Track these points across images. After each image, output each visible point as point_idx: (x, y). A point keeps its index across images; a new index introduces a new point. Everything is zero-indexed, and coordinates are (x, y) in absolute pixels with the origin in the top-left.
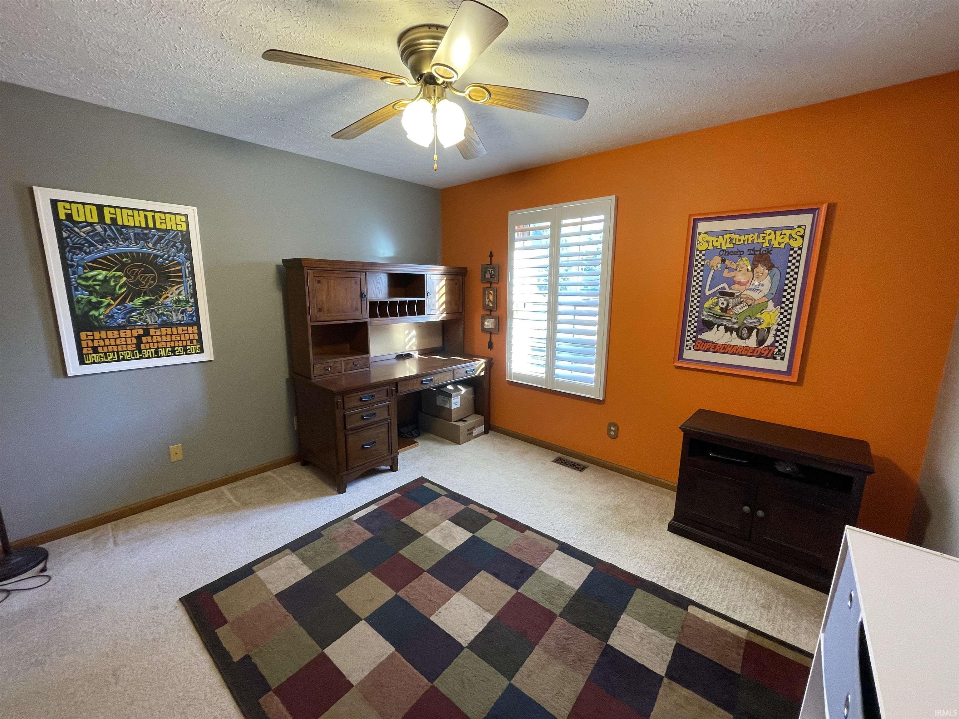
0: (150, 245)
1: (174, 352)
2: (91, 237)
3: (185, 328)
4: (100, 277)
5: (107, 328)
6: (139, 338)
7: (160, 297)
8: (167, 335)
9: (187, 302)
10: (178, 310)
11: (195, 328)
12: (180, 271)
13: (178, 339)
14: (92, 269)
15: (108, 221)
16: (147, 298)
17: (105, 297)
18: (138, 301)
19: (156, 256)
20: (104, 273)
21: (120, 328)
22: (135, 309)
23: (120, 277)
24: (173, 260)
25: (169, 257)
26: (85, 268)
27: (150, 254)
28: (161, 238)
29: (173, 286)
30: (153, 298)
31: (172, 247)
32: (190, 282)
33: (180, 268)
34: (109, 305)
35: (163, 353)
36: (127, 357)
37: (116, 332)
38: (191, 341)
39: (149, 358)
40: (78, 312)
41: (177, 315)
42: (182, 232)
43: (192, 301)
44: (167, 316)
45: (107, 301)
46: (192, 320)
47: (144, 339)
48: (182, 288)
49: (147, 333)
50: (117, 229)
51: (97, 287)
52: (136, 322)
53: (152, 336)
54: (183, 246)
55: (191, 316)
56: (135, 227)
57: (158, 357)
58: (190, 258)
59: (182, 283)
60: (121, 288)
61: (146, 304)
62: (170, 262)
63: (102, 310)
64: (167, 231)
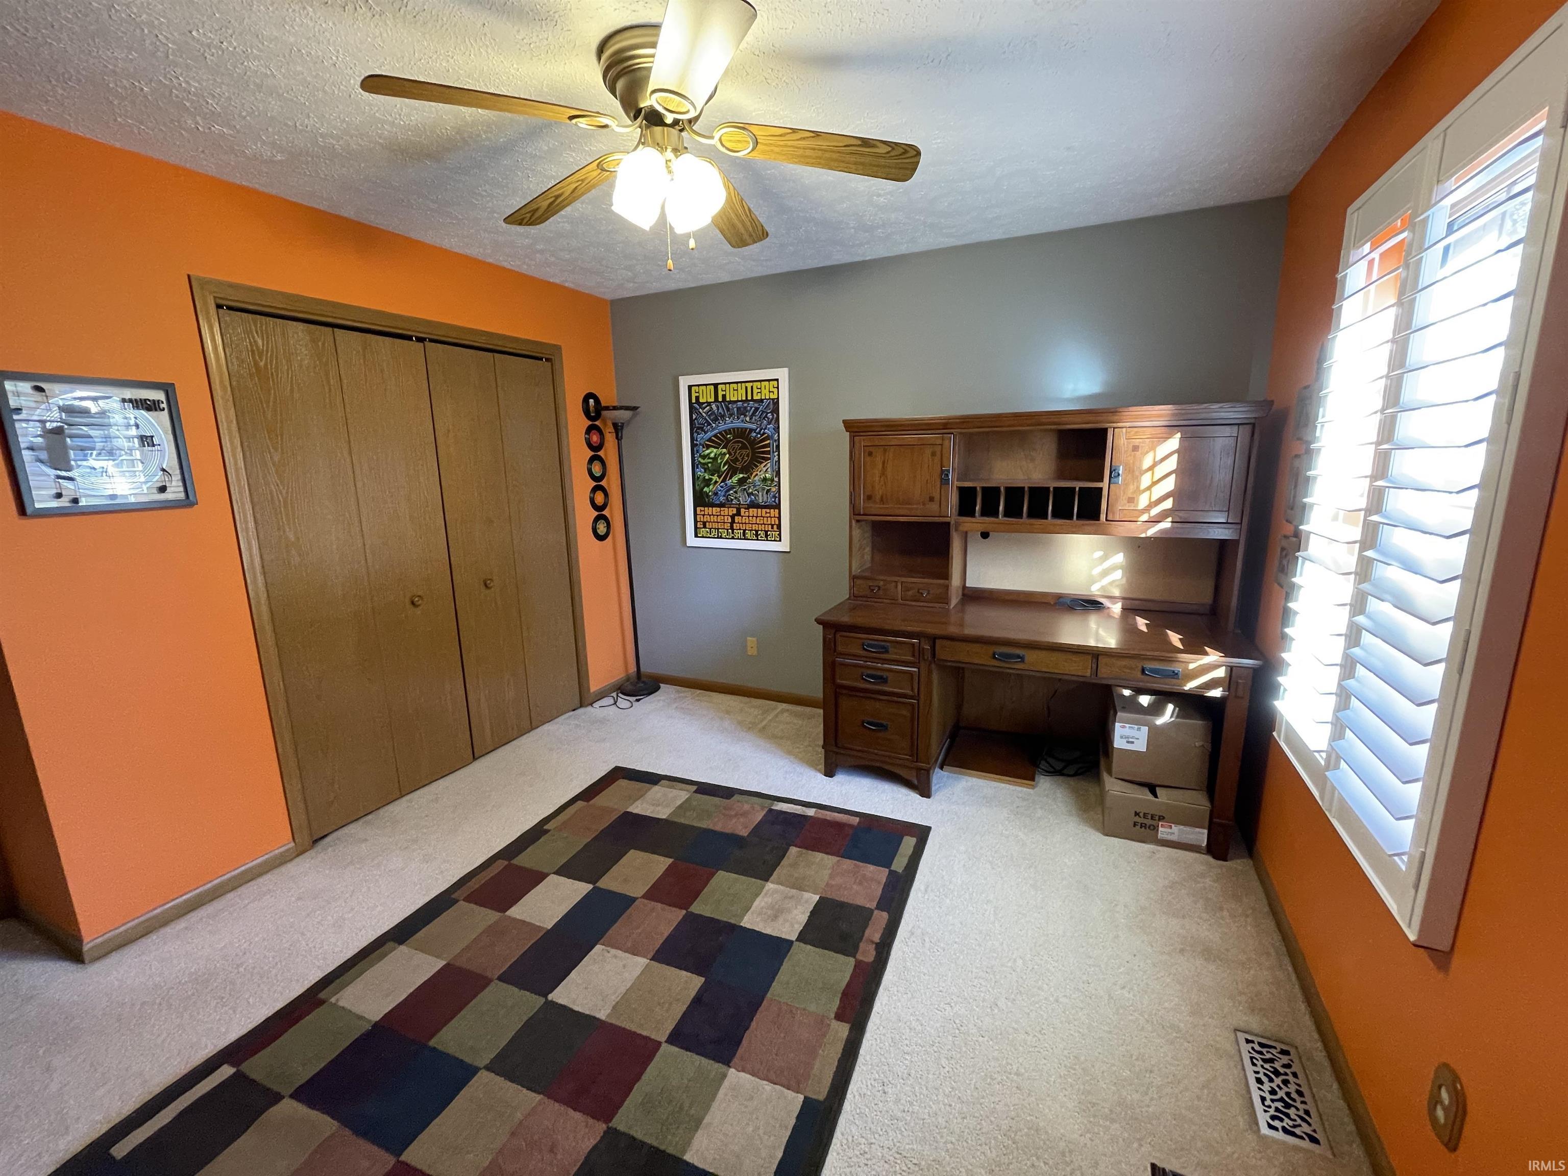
0: (748, 419)
1: (757, 537)
2: (709, 416)
3: (768, 511)
4: (712, 455)
5: (713, 505)
6: (733, 517)
7: (752, 474)
8: (753, 516)
9: (772, 480)
10: (764, 489)
11: (777, 511)
12: (768, 446)
13: (762, 522)
14: (708, 447)
15: (720, 399)
16: (741, 476)
17: (713, 475)
18: (735, 479)
19: (751, 430)
20: (715, 450)
21: (721, 505)
22: (732, 488)
23: (725, 454)
24: (764, 433)
25: (761, 430)
26: (704, 447)
27: (746, 429)
28: (757, 409)
29: (762, 463)
30: (745, 476)
31: (764, 418)
32: (776, 458)
33: (768, 442)
34: (716, 482)
35: (748, 536)
36: (724, 535)
37: (718, 509)
38: (772, 526)
39: (738, 539)
40: (697, 487)
41: (762, 495)
42: (773, 399)
43: (776, 479)
44: (755, 495)
45: (715, 478)
46: (775, 501)
47: (737, 519)
48: (769, 465)
49: (738, 513)
50: (725, 405)
51: (710, 465)
52: (732, 500)
53: (742, 517)
54: (773, 416)
55: (775, 497)
56: (738, 401)
57: (745, 539)
58: (777, 429)
59: (769, 459)
60: (724, 466)
61: (742, 482)
62: (762, 435)
63: (711, 487)
64: (761, 401)
